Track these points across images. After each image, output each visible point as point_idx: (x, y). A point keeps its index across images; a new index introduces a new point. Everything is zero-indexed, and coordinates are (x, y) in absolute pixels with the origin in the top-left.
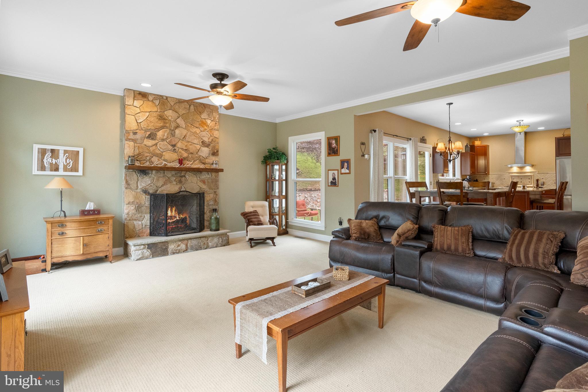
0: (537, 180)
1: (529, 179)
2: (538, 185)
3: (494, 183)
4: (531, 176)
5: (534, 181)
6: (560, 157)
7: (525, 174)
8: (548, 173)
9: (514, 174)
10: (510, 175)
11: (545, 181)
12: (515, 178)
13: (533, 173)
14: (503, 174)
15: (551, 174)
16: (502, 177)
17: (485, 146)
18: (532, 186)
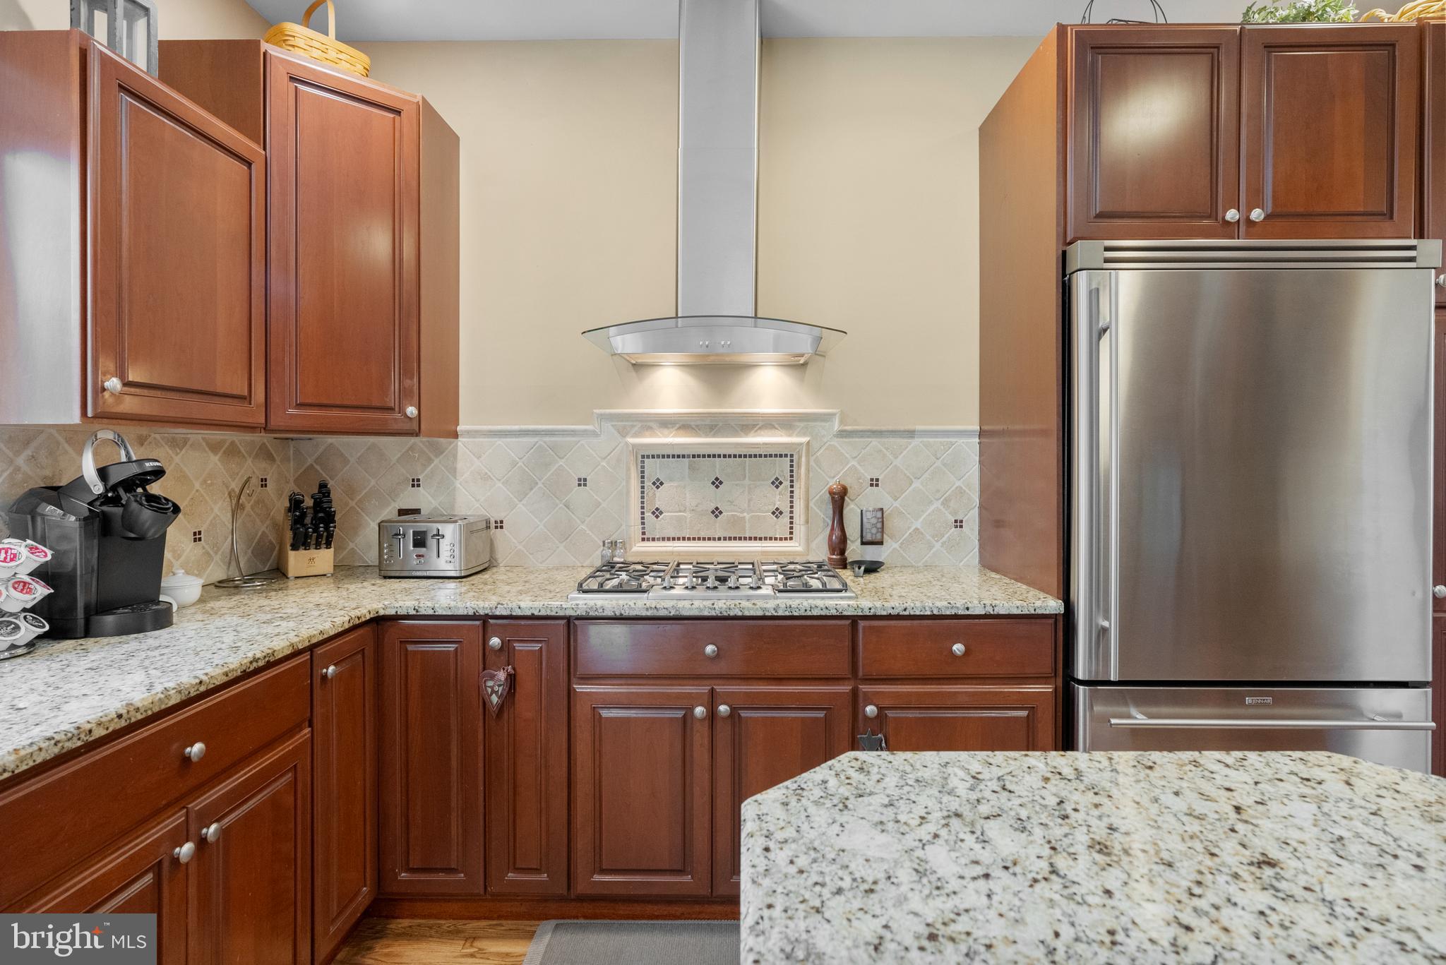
0: (839, 499)
1: (777, 483)
2: (839, 546)
3: (500, 525)
4: (788, 455)
5: (811, 504)
6: (1107, 249)
7: (746, 435)
8: (910, 427)
9: (657, 436)
10: (631, 440)
11: (887, 502)
12: (671, 480)
13: (802, 424)
14: (573, 433)
15: (931, 440)
16: (561, 463)
17: (397, 105)
18: (794, 547)
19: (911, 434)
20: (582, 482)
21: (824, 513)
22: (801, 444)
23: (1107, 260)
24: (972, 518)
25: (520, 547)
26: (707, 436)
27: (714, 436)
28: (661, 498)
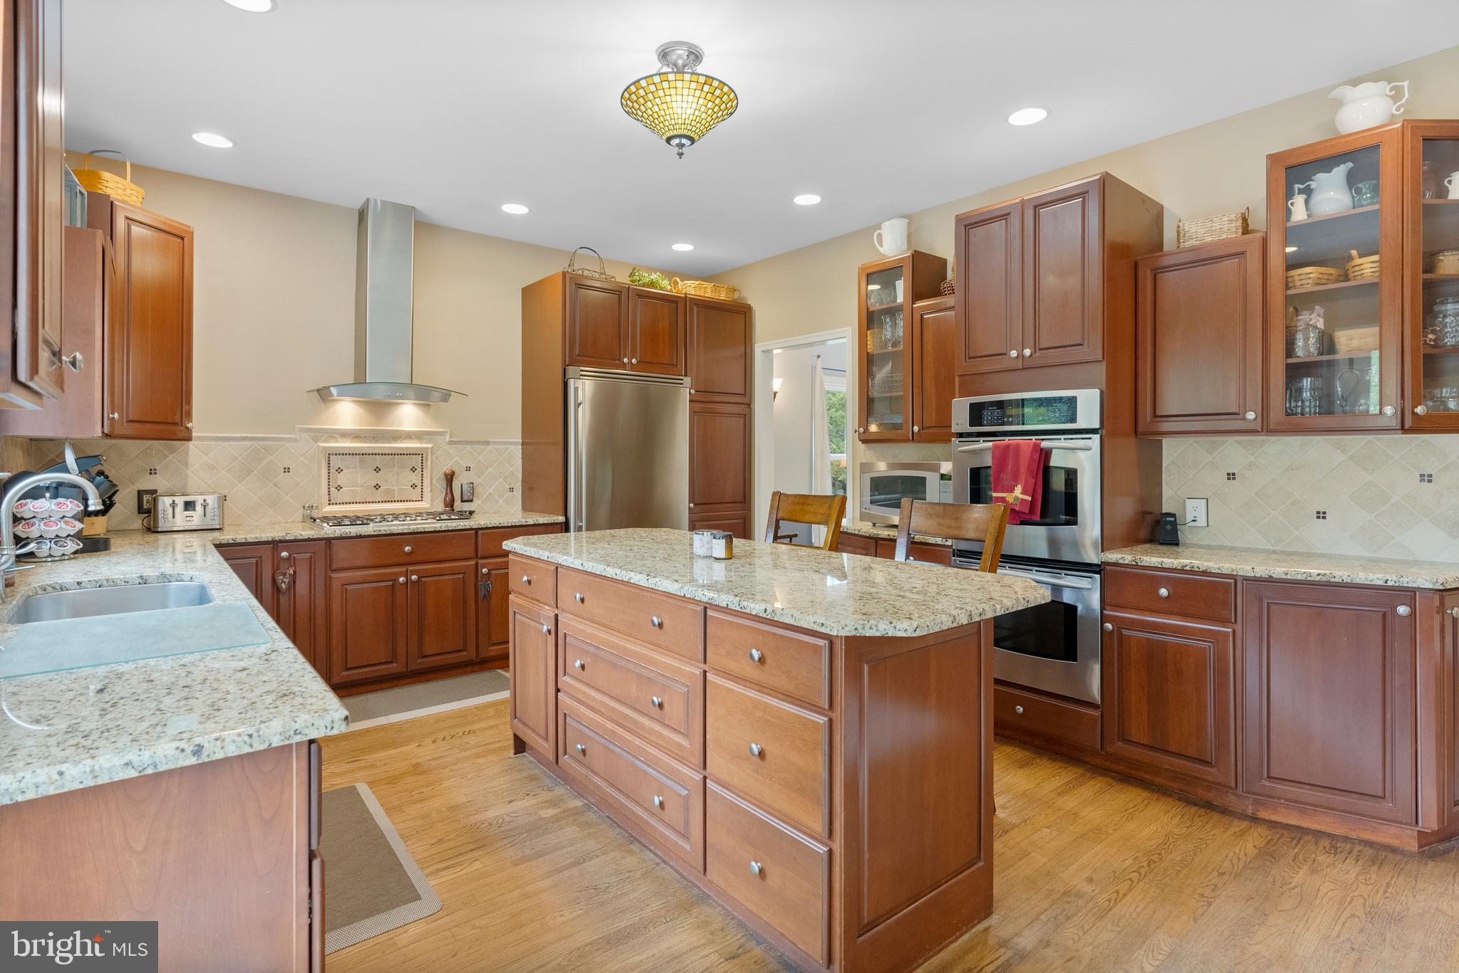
0: (450, 478)
1: (413, 470)
2: (450, 504)
3: (225, 498)
4: (420, 454)
5: (434, 481)
6: (581, 371)
7: (396, 442)
8: (487, 440)
9: (339, 442)
10: (322, 444)
11: (476, 481)
12: (348, 468)
13: (428, 437)
14: (281, 439)
15: (498, 447)
16: (271, 458)
17: (182, 234)
18: (424, 505)
19: (488, 443)
20: (287, 470)
21: (441, 486)
22: (428, 448)
23: (581, 375)
24: (518, 487)
25: (240, 512)
26: (371, 442)
27: (375, 443)
28: (341, 479)
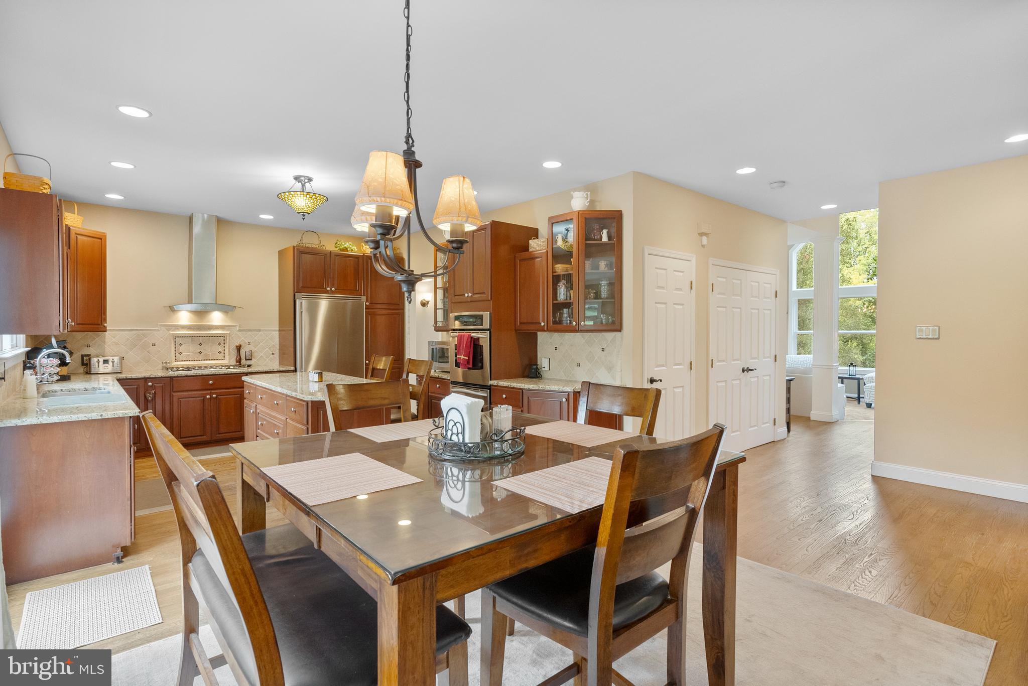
0: (239, 348)
1: (219, 344)
2: (239, 361)
3: (123, 358)
4: (223, 336)
5: (230, 350)
6: (302, 295)
7: (210, 331)
9: (180, 331)
10: (172, 332)
11: (253, 349)
12: (185, 344)
13: (227, 328)
14: (151, 330)
15: (265, 332)
16: (146, 339)
18: (225, 362)
19: (260, 330)
20: (154, 345)
21: (234, 352)
22: (227, 333)
24: (277, 353)
25: (130, 365)
26: (197, 331)
27: (200, 331)
28: (182, 349)
